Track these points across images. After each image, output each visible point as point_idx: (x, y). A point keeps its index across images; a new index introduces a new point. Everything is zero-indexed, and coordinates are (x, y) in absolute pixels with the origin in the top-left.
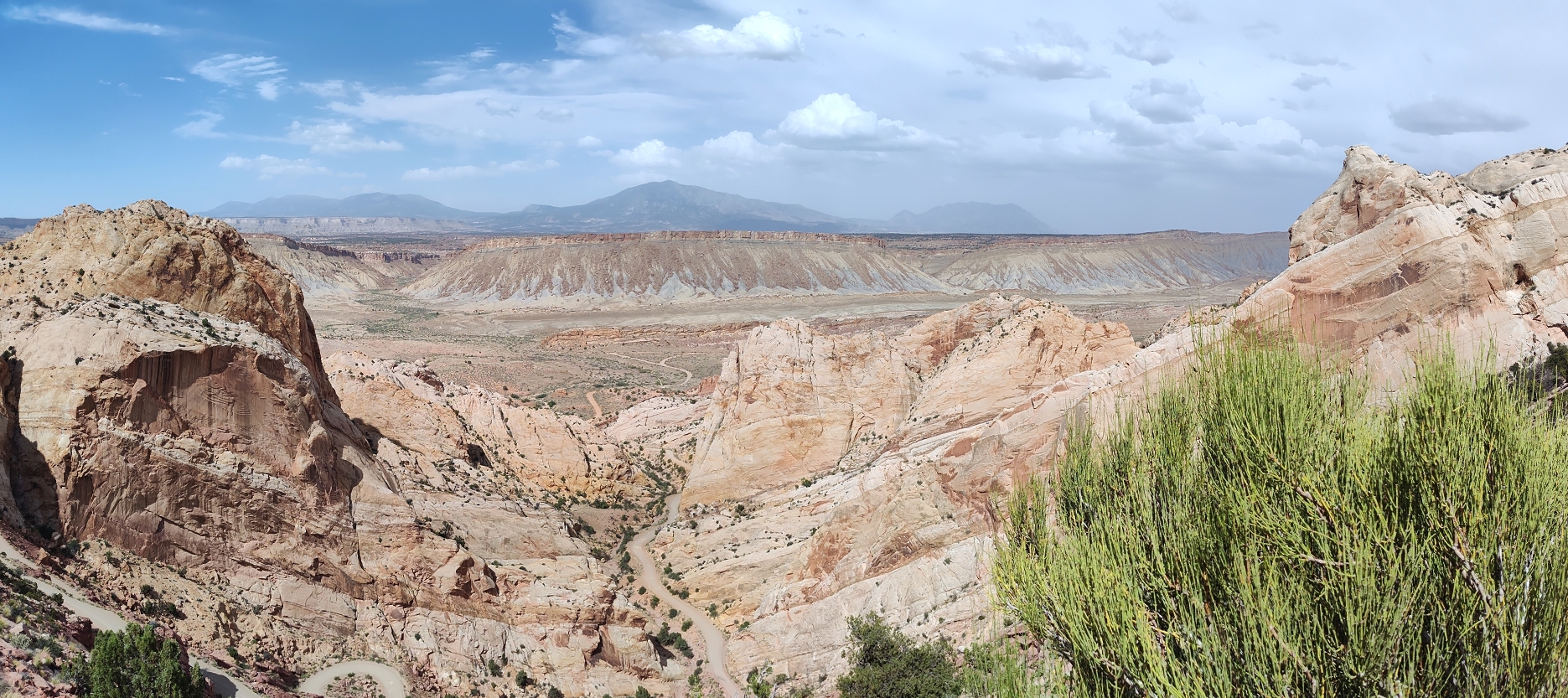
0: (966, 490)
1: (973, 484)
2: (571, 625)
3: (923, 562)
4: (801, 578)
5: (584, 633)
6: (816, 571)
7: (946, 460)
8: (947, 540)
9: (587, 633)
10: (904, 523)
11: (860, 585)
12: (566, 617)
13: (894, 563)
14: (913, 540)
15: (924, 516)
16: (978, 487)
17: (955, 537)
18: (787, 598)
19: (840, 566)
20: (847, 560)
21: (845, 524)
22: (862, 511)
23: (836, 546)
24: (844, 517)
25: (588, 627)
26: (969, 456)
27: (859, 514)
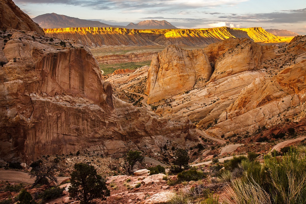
0: (287, 83)
1: (290, 81)
2: (181, 131)
3: (274, 102)
4: (235, 110)
5: (184, 133)
6: (240, 107)
7: (281, 75)
8: (282, 96)
9: (185, 132)
10: (269, 92)
11: (255, 109)
12: (179, 129)
13: (265, 103)
14: (271, 97)
15: (275, 90)
16: (292, 82)
17: (284, 95)
18: (231, 116)
19: (247, 105)
20: (250, 103)
21: (249, 94)
22: (254, 90)
23: (247, 100)
24: (249, 92)
25: (185, 131)
26: (289, 73)
27: (253, 91)
